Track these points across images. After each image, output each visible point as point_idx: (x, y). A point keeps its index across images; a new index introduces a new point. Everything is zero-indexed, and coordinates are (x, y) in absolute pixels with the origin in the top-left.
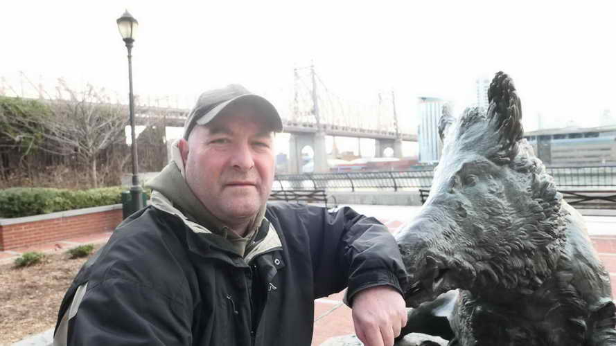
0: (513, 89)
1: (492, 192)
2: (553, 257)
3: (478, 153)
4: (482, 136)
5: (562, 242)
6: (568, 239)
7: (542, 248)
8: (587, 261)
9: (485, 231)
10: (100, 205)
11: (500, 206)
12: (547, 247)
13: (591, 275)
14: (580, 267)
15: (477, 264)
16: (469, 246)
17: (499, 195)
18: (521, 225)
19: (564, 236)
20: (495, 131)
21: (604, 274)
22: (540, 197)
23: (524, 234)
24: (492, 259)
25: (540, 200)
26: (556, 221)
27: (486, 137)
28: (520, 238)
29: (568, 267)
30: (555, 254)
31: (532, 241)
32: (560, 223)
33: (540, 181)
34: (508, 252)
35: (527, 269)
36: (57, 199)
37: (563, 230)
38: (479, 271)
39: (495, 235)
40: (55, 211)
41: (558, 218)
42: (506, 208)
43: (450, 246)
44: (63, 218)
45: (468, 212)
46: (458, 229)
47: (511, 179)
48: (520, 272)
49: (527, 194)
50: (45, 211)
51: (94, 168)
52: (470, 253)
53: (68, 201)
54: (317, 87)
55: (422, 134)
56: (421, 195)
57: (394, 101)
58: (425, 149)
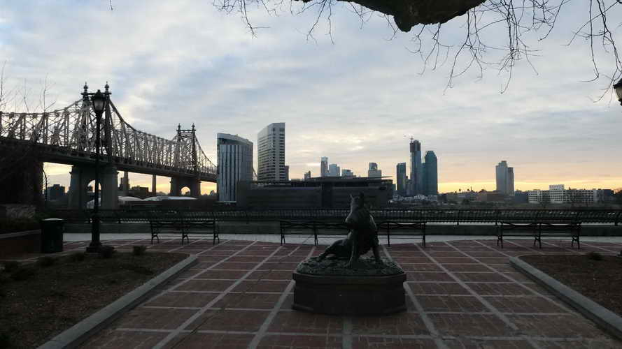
10: (17, 231)
54: (111, 116)
55: (221, 174)
56: (281, 224)
57: (194, 140)
58: (223, 190)
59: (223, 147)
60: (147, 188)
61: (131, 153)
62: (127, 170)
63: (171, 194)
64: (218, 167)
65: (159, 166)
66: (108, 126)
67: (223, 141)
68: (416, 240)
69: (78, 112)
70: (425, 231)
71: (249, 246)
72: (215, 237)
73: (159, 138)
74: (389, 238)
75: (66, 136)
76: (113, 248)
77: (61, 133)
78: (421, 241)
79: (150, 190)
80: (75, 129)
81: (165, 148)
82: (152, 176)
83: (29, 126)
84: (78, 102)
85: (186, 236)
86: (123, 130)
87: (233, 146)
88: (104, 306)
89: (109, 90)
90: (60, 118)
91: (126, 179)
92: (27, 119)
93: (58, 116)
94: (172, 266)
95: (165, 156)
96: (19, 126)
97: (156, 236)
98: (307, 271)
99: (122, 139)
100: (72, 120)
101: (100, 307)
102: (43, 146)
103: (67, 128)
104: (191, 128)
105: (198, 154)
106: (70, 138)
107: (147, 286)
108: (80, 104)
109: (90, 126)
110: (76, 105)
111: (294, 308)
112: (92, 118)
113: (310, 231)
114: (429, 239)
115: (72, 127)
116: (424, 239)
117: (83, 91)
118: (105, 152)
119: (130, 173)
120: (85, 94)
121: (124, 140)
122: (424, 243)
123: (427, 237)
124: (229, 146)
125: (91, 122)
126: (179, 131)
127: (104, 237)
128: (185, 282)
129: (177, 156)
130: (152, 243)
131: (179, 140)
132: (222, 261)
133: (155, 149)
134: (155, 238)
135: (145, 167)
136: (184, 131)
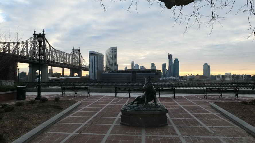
10: (7, 91)
54: (45, 44)
55: (90, 68)
56: (115, 89)
57: (79, 53)
58: (91, 74)
59: (91, 56)
60: (60, 74)
61: (54, 59)
62: (52, 66)
63: (70, 76)
64: (89, 65)
65: (65, 64)
66: (44, 48)
67: (91, 54)
68: (171, 95)
69: (31, 42)
70: (174, 92)
71: (102, 98)
72: (88, 94)
73: (65, 53)
74: (160, 95)
75: (27, 52)
76: (46, 98)
77: (25, 51)
78: (173, 96)
79: (61, 74)
80: (31, 49)
81: (67, 57)
82: (62, 68)
83: (11, 48)
84: (32, 38)
85: (76, 93)
86: (50, 50)
87: (95, 56)
88: (43, 123)
89: (45, 33)
90: (24, 44)
91: (51, 70)
92: (11, 45)
93: (23, 43)
94: (71, 106)
95: (67, 60)
96: (8, 47)
97: (64, 93)
98: (126, 109)
99: (50, 53)
100: (29, 45)
101: (41, 123)
102: (18, 56)
103: (27, 48)
104: (78, 49)
105: (81, 60)
106: (28, 53)
107: (60, 114)
108: (33, 39)
109: (36, 48)
110: (31, 39)
111: (121, 124)
112: (38, 44)
113: (128, 92)
114: (176, 95)
115: (29, 48)
116: (174, 95)
117: (34, 33)
118: (43, 59)
119: (53, 67)
120: (35, 35)
121: (51, 53)
122: (174, 97)
123: (175, 94)
124: (94, 56)
125: (37, 46)
126: (73, 50)
127: (43, 94)
128: (76, 112)
129: (72, 60)
130: (62, 96)
131: (73, 54)
132: (91, 104)
133: (63, 57)
134: (64, 94)
135: (59, 64)
136: (75, 50)
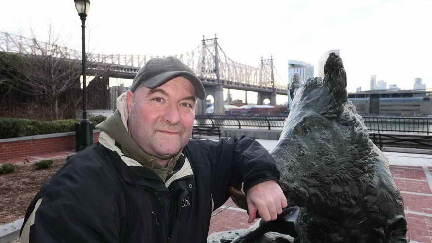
0: (341, 66)
1: (323, 139)
2: (364, 186)
3: (315, 110)
4: (319, 98)
5: (371, 175)
6: (375, 173)
7: (356, 179)
8: (387, 188)
9: (316, 166)
10: (60, 132)
11: (328, 149)
12: (360, 179)
13: (390, 199)
14: (382, 192)
15: (310, 189)
16: (305, 177)
17: (328, 141)
18: (342, 163)
19: (373, 171)
20: (328, 95)
21: (399, 199)
22: (356, 144)
23: (344, 170)
24: (321, 186)
25: (356, 145)
26: (367, 161)
27: (321, 99)
28: (341, 172)
29: (374, 193)
30: (365, 184)
31: (349, 174)
32: (370, 162)
33: (358, 132)
34: (332, 182)
35: (345, 193)
36: (29, 127)
37: (372, 167)
38: (311, 194)
39: (323, 169)
40: (27, 135)
41: (369, 158)
42: (332, 150)
43: (291, 176)
44: (32, 140)
45: (305, 153)
46: (297, 164)
47: (337, 130)
48: (339, 196)
49: (347, 142)
50: (19, 135)
51: (57, 106)
52: (305, 182)
53: (37, 128)
54: (218, 53)
57: (272, 66)
59: (293, 69)
61: (232, 78)
62: (229, 88)
63: (258, 104)
64: (288, 85)
65: (249, 85)
66: (216, 60)
67: (293, 65)
69: (199, 52)
73: (248, 66)
79: (244, 102)
81: (253, 72)
82: (245, 92)
84: (200, 46)
86: (226, 62)
87: (299, 69)
89: (217, 36)
91: (229, 95)
95: (253, 78)
99: (225, 68)
100: (196, 57)
104: (270, 58)
105: (275, 76)
115: (196, 62)
118: (216, 78)
120: (203, 41)
124: (296, 69)
125: (207, 59)
126: (262, 60)
129: (261, 79)
131: (262, 67)
133: (247, 74)
136: (265, 60)
